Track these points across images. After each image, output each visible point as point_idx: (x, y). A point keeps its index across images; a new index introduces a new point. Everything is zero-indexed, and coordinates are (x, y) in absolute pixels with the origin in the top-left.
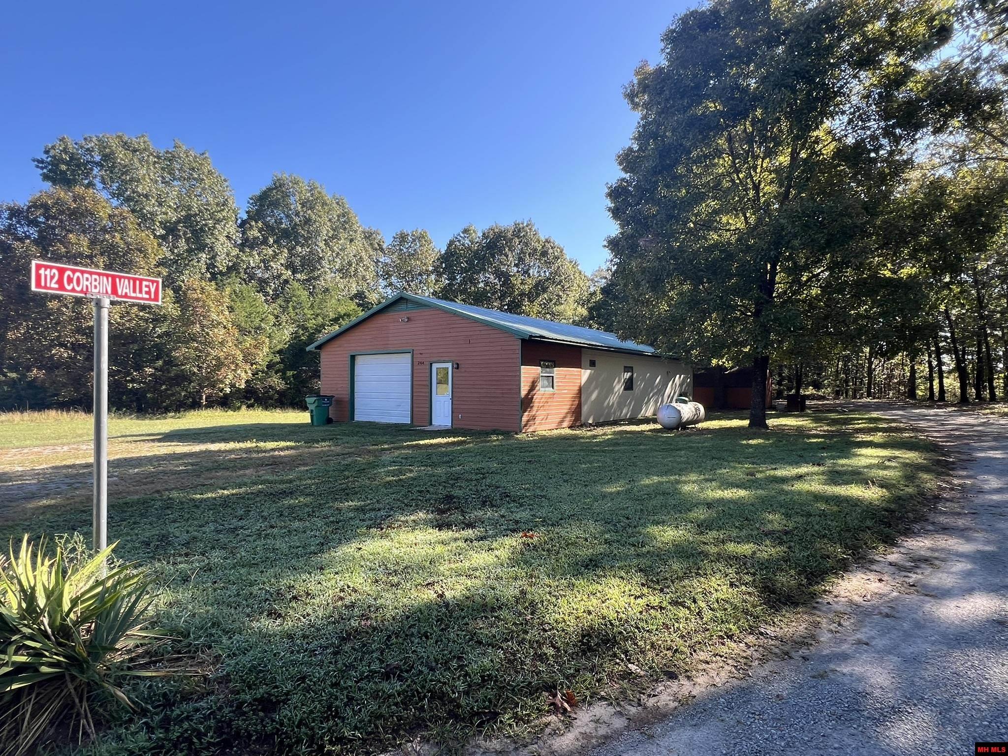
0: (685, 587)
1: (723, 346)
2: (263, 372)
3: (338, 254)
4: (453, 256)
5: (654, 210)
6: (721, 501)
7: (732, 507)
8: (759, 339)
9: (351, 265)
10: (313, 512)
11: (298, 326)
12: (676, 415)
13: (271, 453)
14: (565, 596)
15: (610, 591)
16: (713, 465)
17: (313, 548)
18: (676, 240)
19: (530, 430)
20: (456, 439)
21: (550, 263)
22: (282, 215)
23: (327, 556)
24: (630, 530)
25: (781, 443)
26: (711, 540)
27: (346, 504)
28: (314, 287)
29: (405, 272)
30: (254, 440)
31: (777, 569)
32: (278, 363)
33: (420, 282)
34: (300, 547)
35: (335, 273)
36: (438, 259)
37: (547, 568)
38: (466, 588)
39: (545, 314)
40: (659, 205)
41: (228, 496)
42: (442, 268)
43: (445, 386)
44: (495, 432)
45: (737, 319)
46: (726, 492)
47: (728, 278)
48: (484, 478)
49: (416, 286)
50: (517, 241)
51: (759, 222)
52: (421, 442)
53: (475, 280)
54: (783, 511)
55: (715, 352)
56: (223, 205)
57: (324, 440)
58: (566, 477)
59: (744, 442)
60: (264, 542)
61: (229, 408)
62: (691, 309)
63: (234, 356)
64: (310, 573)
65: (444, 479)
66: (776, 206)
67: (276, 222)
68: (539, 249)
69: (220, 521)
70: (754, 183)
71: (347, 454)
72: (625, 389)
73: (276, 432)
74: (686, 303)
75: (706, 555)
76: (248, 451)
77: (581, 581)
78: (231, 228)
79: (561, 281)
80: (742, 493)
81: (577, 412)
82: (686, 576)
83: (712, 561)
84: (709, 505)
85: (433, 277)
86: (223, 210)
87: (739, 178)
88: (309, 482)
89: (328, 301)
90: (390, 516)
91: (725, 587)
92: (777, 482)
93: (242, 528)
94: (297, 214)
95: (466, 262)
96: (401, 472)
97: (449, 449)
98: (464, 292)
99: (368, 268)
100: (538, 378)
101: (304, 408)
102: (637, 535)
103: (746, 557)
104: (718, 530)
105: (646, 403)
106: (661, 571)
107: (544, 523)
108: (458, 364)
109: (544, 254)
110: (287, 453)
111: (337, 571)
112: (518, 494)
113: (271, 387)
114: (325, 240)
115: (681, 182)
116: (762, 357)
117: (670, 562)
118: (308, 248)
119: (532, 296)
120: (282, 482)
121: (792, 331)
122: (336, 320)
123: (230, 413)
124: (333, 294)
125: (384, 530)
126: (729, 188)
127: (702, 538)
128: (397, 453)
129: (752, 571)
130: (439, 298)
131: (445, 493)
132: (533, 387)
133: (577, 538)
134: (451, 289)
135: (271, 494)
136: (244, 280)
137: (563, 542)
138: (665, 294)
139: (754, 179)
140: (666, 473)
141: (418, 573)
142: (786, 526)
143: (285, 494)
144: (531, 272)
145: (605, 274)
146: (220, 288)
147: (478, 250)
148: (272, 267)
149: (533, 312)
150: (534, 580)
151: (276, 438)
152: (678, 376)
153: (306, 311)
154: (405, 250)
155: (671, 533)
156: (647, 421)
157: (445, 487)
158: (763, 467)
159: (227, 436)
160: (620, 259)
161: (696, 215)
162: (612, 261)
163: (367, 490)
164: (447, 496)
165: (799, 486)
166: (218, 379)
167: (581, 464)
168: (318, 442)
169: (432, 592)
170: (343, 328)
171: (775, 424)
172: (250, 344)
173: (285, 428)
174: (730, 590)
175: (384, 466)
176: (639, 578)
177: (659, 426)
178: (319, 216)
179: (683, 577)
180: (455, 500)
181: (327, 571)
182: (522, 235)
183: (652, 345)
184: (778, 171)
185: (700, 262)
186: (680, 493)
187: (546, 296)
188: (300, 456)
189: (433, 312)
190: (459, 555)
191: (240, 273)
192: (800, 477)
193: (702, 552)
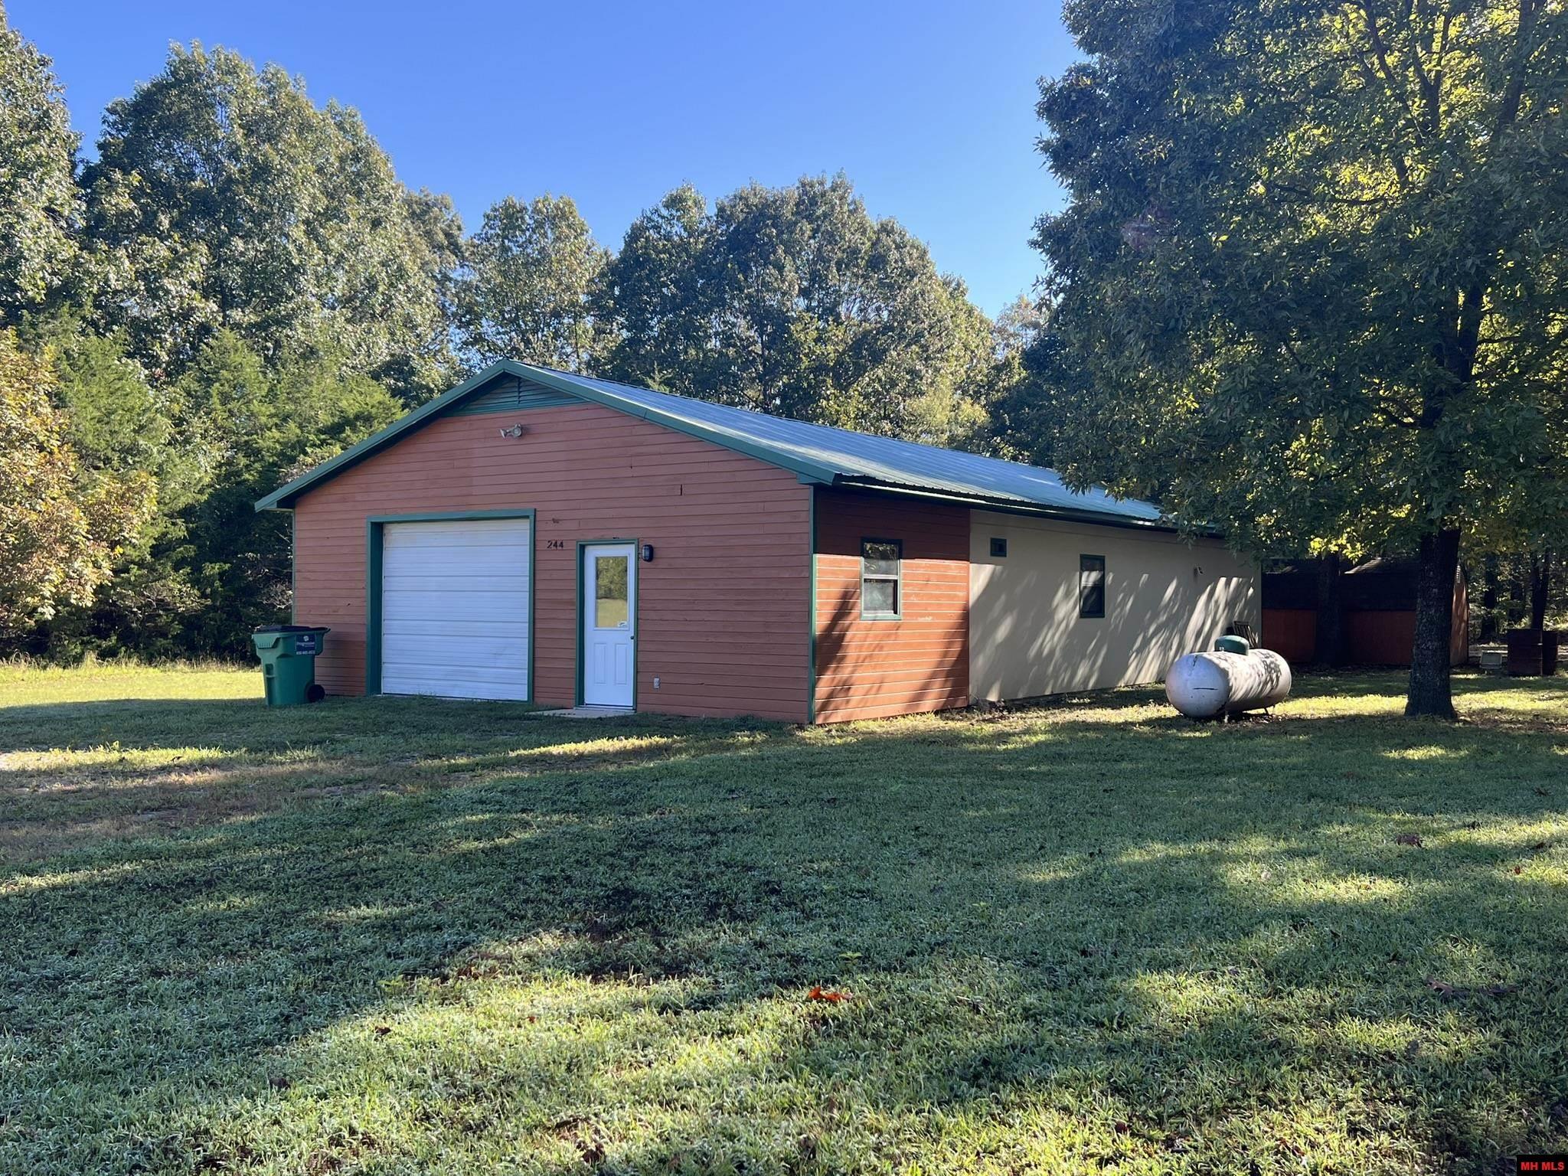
0: (1230, 1135)
1: (1337, 506)
2: (141, 565)
3: (340, 259)
4: (640, 265)
5: (1159, 151)
6: (1328, 909)
7: (1356, 923)
8: (1435, 484)
9: (374, 288)
10: (266, 933)
11: (235, 446)
12: (1217, 683)
13: (160, 779)
14: (917, 1158)
15: (1035, 1143)
16: (1311, 815)
17: (262, 1028)
18: (1219, 229)
19: (838, 717)
20: (645, 742)
21: (891, 286)
22: (194, 155)
23: (297, 1049)
24: (1090, 985)
25: (1489, 759)
26: (1302, 1012)
27: (353, 912)
28: (278, 345)
29: (517, 308)
30: (116, 745)
31: (1474, 1089)
32: (182, 542)
33: (556, 336)
34: (226, 1026)
35: (333, 308)
36: (602, 275)
37: (872, 1083)
38: (660, 1135)
39: (879, 419)
40: (1174, 136)
41: (42, 891)
42: (612, 297)
43: (619, 603)
44: (748, 723)
45: (1376, 435)
46: (1342, 885)
47: (1354, 327)
48: (715, 843)
49: (545, 343)
50: (807, 227)
51: (1435, 181)
52: (555, 750)
53: (697, 329)
54: (1492, 935)
55: (1316, 518)
56: (38, 127)
57: (298, 744)
58: (925, 843)
59: (1394, 755)
60: (131, 1014)
61: (52, 658)
62: (1256, 407)
63: (66, 527)
64: (252, 1097)
65: (610, 846)
66: (1482, 140)
67: (177, 173)
68: (864, 248)
69: (16, 957)
70: (1424, 80)
71: (357, 781)
72: (1083, 614)
73: (173, 722)
74: (1245, 392)
75: (1285, 1049)
76: (100, 772)
77: (960, 1118)
78: (59, 187)
79: (919, 335)
80: (1385, 888)
81: (957, 673)
82: (1233, 1105)
83: (1302, 1068)
84: (1297, 919)
85: (589, 322)
86: (36, 140)
87: (1384, 66)
88: (257, 853)
89: (314, 379)
90: (466, 944)
91: (1337, 1135)
92: (1477, 861)
93: (76, 976)
94: (234, 154)
95: (675, 282)
96: (497, 828)
97: (626, 768)
98: (666, 361)
99: (419, 295)
100: (858, 586)
101: (248, 659)
102: (1109, 997)
103: (1392, 1057)
104: (1318, 987)
105: (1140, 651)
106: (1169, 1093)
107: (866, 962)
108: (651, 549)
109: (877, 262)
110: (201, 777)
111: (323, 1089)
112: (802, 885)
113: (161, 603)
114: (307, 222)
115: (1234, 76)
116: (1441, 532)
117: (1193, 1069)
118: (261, 241)
119: (844, 374)
120: (186, 854)
121: (1522, 467)
122: (334, 431)
123: (54, 671)
124: (326, 363)
125: (450, 982)
126: (1358, 93)
127: (1277, 1006)
128: (489, 778)
129: (1408, 1094)
130: (603, 376)
131: (612, 882)
132: (844, 608)
133: (952, 1003)
134: (637, 352)
135: (157, 886)
136: (94, 324)
137: (914, 1014)
138: (1187, 367)
139: (1426, 68)
140: (1186, 836)
141: (535, 1096)
142: (1499, 977)
143: (191, 885)
144: (842, 309)
145: (1033, 316)
146: (27, 344)
147: (705, 252)
148: (167, 292)
149: (847, 413)
150: (836, 1114)
151: (173, 738)
152: (1223, 580)
153: (255, 406)
154: (516, 250)
155: (1195, 991)
156: (1138, 697)
157: (612, 866)
158: (1441, 821)
159: (45, 731)
160: (1072, 277)
161: (1272, 164)
162: (1050, 282)
163: (407, 874)
164: (616, 891)
165: (1536, 871)
166: (23, 584)
167: (966, 808)
168: (282, 748)
169: (571, 1146)
170: (353, 452)
171: (1476, 706)
172: (108, 493)
173: (196, 712)
174: (1350, 1144)
175: (455, 812)
176: (1113, 1109)
177: (1170, 712)
178: (293, 160)
179: (1225, 1108)
180: (636, 902)
181: (299, 1090)
182: (819, 212)
183: (1154, 499)
184: (1485, 47)
185: (1281, 285)
186: (1223, 888)
187: (880, 372)
188: (236, 786)
189: (585, 414)
190: (645, 1047)
191: (81, 306)
192: (1537, 848)
193: (1277, 1044)
